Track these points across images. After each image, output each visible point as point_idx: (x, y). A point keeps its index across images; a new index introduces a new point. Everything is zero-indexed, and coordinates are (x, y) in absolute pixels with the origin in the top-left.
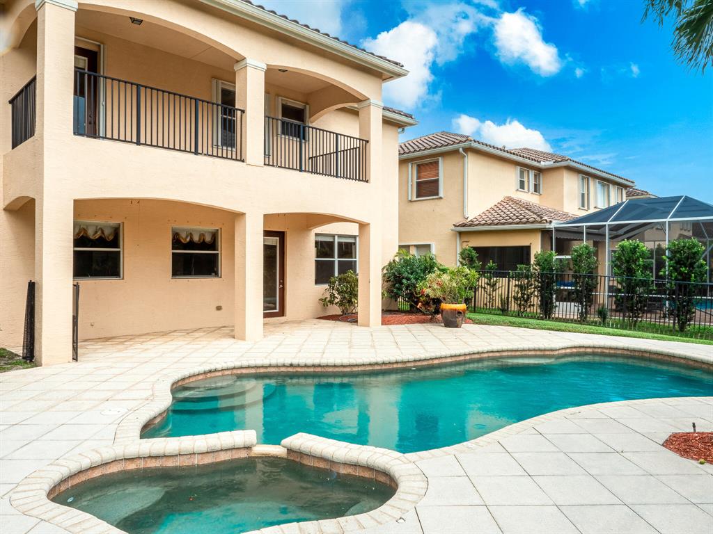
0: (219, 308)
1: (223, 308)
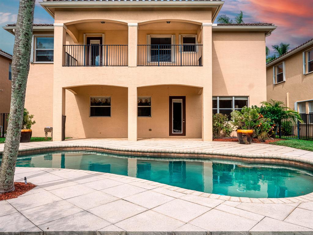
0: (150, 130)
1: (152, 130)
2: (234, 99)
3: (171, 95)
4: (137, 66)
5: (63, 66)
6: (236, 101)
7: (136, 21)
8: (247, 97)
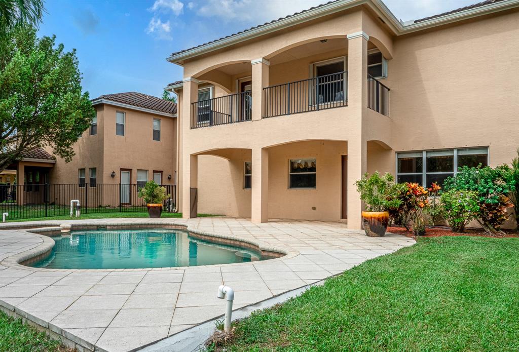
0: (314, 208)
1: (317, 209)
2: (455, 154)
3: (343, 153)
4: (263, 118)
5: (192, 128)
6: (460, 157)
7: (261, 55)
8: (486, 148)
